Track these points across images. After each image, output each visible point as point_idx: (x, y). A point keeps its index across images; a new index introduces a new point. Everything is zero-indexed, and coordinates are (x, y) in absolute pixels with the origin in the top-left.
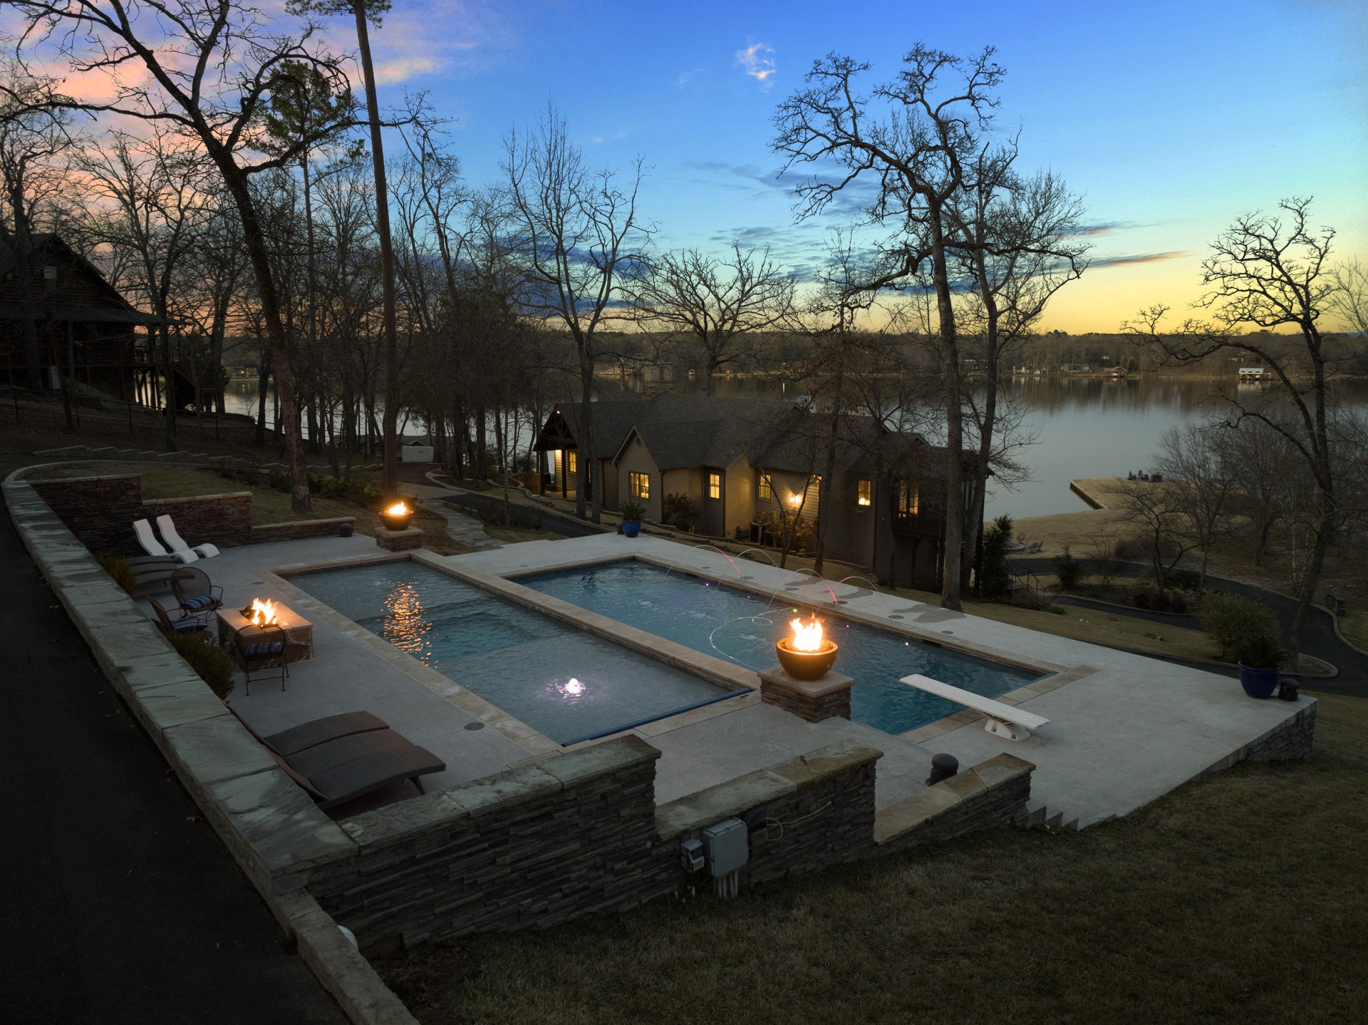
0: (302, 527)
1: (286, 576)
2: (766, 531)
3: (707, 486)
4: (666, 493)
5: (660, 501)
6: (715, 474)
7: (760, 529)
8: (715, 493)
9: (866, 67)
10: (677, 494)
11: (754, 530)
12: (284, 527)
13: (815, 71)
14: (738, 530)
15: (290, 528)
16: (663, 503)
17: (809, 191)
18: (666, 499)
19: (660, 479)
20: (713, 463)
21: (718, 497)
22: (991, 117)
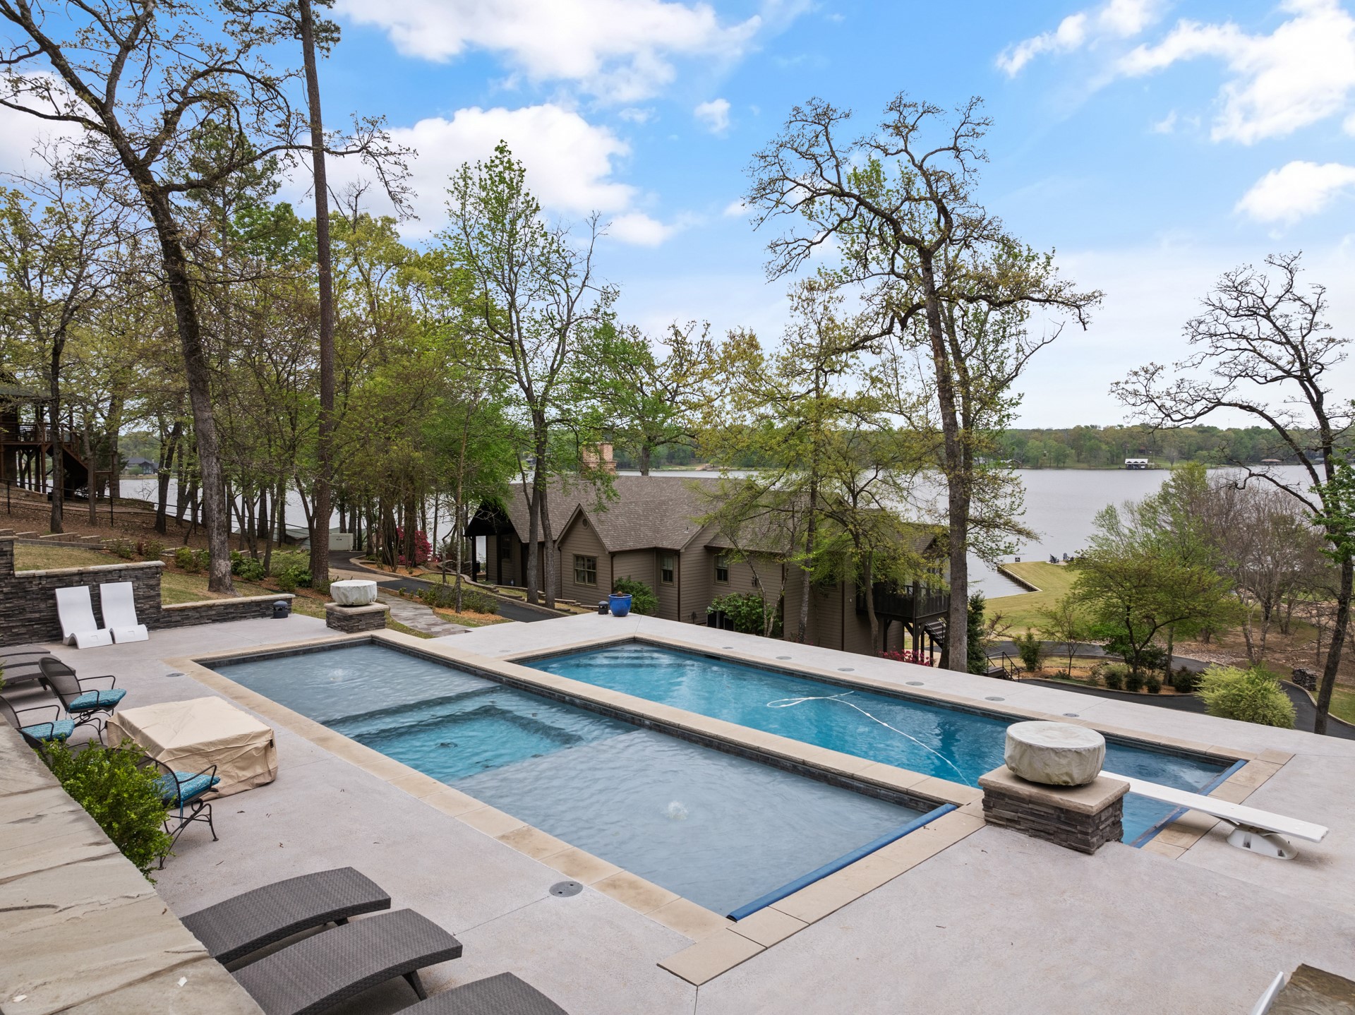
0: (227, 606)
1: (212, 664)
3: (659, 569)
5: (609, 586)
6: (668, 556)
7: (718, 614)
9: (847, 116)
11: (711, 615)
12: (204, 606)
13: (794, 119)
14: (694, 616)
15: (211, 607)
16: (613, 588)
17: (783, 247)
18: (615, 583)
19: (609, 563)
20: (665, 545)
22: (975, 170)
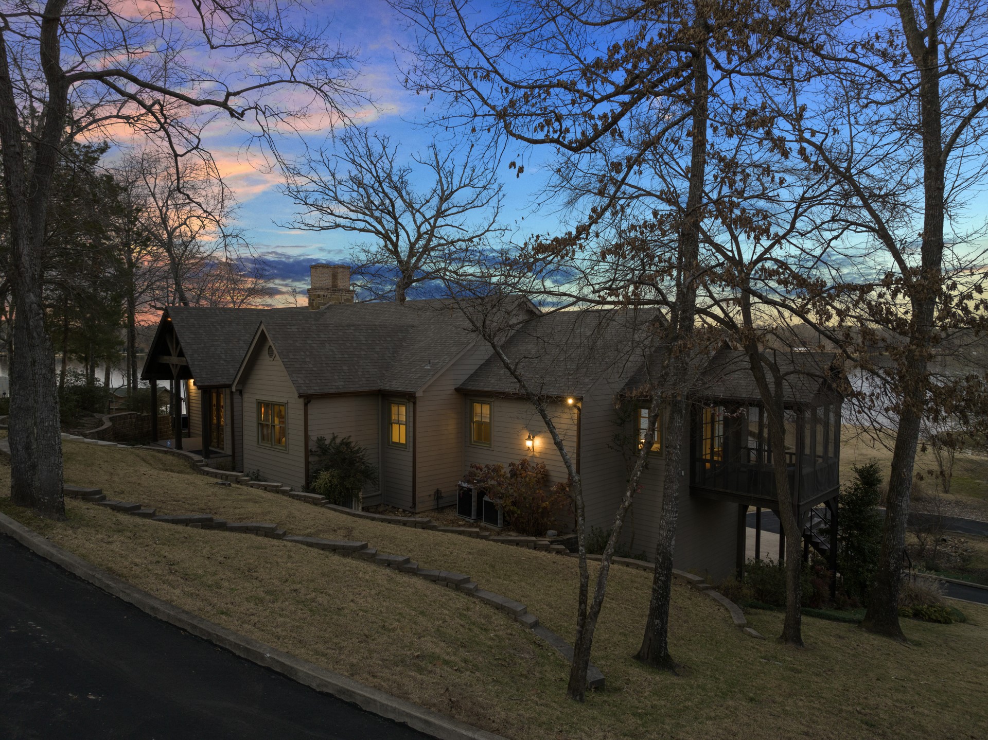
2: (486, 498)
3: (386, 424)
4: (314, 436)
5: (303, 449)
6: (399, 404)
7: (474, 495)
8: (399, 434)
10: (334, 438)
11: (465, 495)
14: (438, 495)
16: (308, 452)
18: (313, 446)
19: (302, 412)
20: (396, 385)
21: (403, 441)
